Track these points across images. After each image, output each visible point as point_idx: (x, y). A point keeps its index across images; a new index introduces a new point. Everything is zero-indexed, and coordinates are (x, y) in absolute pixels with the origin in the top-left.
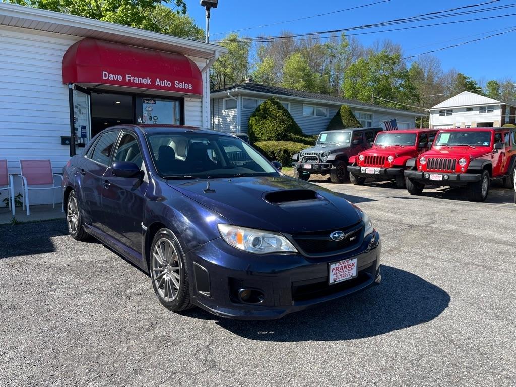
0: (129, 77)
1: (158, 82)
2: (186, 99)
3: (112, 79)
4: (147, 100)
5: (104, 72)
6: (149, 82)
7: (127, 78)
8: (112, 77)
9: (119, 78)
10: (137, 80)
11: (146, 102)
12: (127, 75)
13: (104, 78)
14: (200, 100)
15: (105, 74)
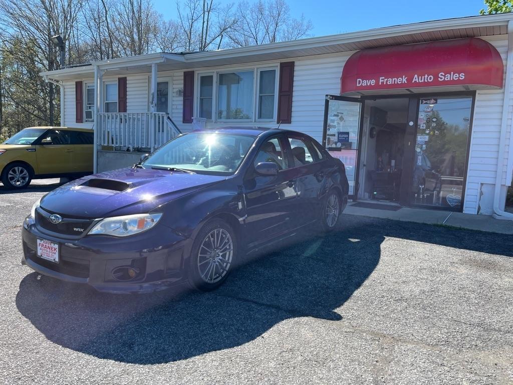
0: (382, 79)
1: (416, 79)
2: (478, 92)
3: (365, 85)
4: (425, 100)
5: (358, 80)
6: (404, 80)
7: (381, 81)
8: (365, 83)
9: (372, 82)
10: (390, 81)
11: (425, 102)
12: (381, 78)
13: (358, 85)
14: (501, 91)
15: (359, 81)
